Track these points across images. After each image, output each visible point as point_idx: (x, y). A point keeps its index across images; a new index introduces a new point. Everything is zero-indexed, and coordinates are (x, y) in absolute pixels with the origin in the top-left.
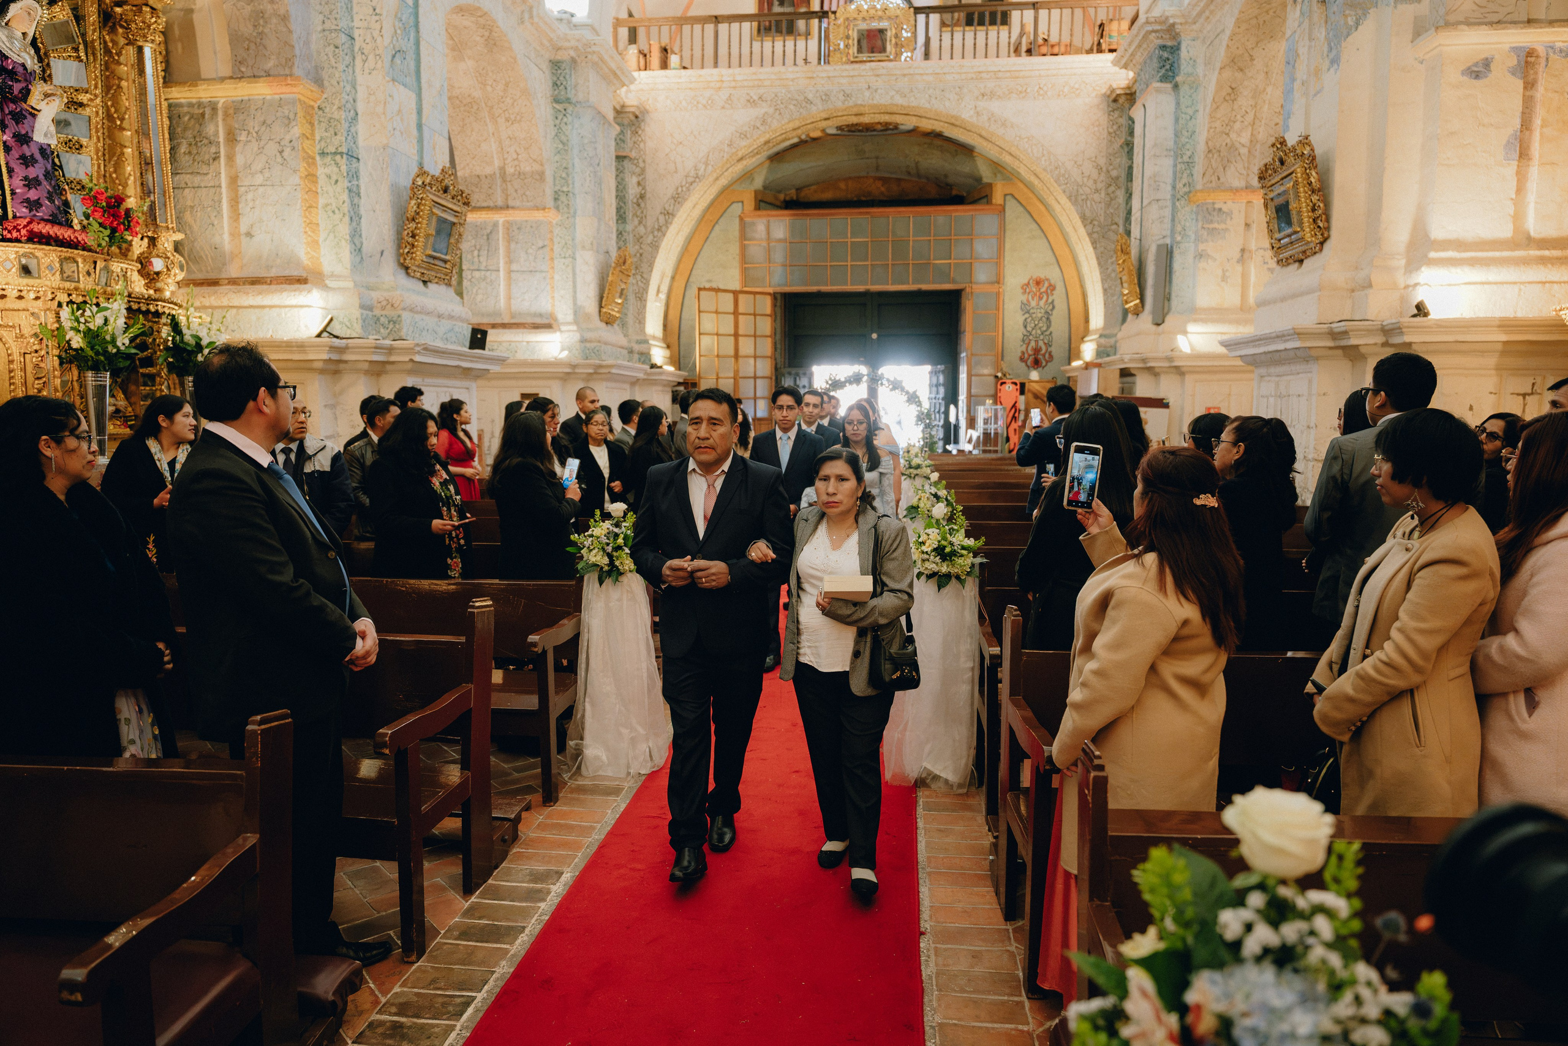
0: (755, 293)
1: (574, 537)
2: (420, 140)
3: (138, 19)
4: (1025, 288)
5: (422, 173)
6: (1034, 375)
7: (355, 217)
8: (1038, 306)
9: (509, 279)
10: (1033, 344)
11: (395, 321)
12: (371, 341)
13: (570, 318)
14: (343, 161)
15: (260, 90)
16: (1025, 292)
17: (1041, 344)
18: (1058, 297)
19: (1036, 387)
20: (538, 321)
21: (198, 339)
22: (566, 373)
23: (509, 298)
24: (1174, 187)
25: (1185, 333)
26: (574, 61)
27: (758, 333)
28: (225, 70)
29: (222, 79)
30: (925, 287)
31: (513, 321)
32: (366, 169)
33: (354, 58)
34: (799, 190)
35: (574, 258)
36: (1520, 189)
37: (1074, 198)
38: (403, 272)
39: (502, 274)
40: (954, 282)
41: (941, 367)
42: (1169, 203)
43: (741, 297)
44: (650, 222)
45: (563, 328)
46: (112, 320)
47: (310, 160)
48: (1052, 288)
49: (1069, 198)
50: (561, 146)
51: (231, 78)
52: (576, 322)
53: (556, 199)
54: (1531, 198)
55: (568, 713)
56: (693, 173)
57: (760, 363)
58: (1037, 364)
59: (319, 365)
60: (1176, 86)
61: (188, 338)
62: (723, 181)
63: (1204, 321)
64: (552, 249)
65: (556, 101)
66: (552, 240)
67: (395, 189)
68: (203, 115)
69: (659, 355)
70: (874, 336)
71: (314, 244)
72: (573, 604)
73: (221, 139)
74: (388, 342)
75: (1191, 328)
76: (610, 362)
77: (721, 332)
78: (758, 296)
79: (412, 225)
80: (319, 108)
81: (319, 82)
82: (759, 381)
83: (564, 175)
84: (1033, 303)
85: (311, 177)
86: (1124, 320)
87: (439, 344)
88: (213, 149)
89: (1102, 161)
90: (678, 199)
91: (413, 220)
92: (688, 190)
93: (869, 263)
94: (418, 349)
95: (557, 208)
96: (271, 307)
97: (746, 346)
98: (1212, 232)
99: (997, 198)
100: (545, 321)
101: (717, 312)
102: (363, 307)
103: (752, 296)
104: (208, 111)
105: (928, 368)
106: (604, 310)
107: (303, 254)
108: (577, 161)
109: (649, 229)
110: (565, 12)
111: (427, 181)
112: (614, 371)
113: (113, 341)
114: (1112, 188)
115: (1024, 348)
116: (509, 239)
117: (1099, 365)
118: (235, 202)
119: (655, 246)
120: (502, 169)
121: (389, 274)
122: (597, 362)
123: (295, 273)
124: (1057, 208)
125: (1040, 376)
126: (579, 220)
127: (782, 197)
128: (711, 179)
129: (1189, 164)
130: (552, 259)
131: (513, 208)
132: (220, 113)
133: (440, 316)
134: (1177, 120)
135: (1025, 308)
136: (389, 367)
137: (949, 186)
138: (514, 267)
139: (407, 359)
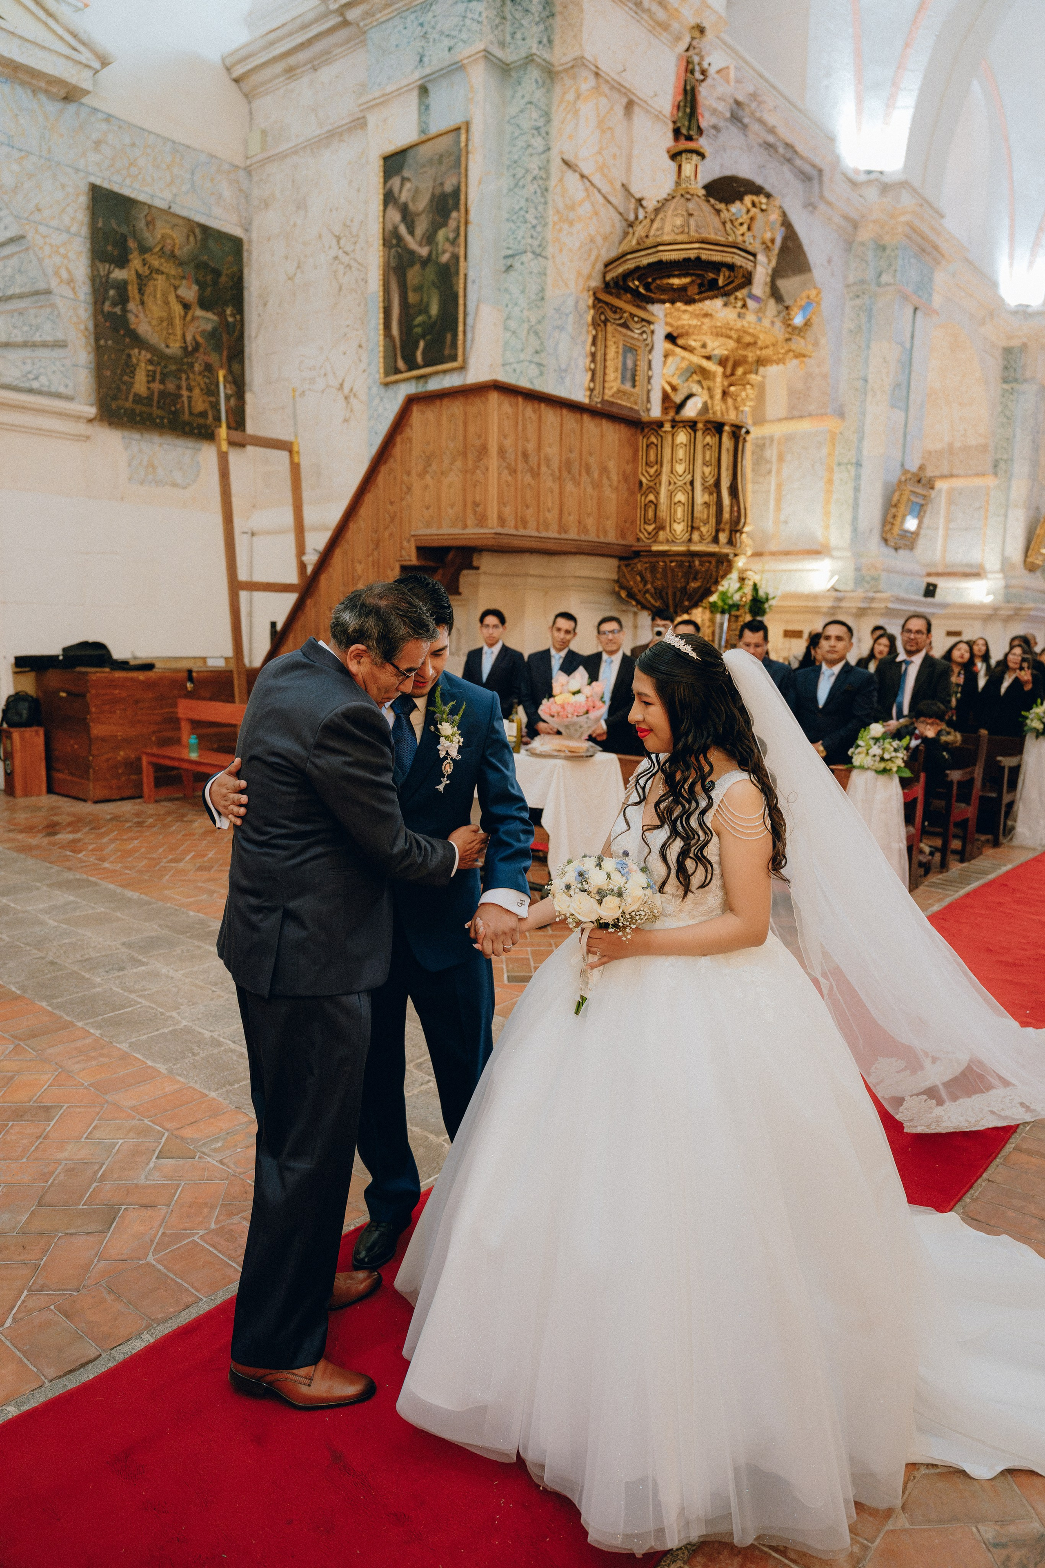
1: (1023, 713)
2: (904, 445)
3: (743, 394)
5: (905, 472)
7: (856, 506)
9: (946, 536)
11: (875, 579)
12: (860, 593)
13: (997, 567)
14: (852, 469)
15: (805, 426)
20: (968, 570)
21: (767, 594)
22: (990, 615)
23: (945, 550)
26: (1025, 345)
28: (783, 413)
29: (780, 420)
31: (947, 570)
32: (866, 472)
33: (866, 394)
35: (1006, 515)
38: (883, 544)
39: (941, 532)
45: (990, 576)
46: (732, 585)
47: (830, 470)
50: (1005, 420)
51: (786, 419)
52: (1002, 570)
53: (995, 466)
55: (1011, 805)
59: (825, 610)
61: (761, 593)
64: (987, 510)
65: (1005, 381)
66: (987, 502)
67: (886, 485)
68: (764, 445)
71: (827, 527)
72: (1018, 749)
73: (774, 459)
74: (871, 594)
76: (1031, 605)
79: (894, 510)
80: (841, 433)
81: (842, 415)
83: (1005, 445)
85: (830, 481)
87: (903, 595)
88: (768, 466)
91: (896, 506)
94: (892, 599)
95: (996, 474)
96: (796, 571)
100: (974, 570)
102: (858, 569)
104: (768, 442)
106: (1029, 560)
107: (819, 534)
108: (1018, 431)
110: (1021, 305)
111: (909, 476)
112: (1032, 613)
113: (732, 597)
116: (951, 502)
118: (778, 501)
120: (951, 445)
121: (874, 545)
122: (1018, 605)
123: (814, 547)
126: (1015, 484)
130: (986, 518)
131: (957, 476)
132: (775, 443)
133: (905, 574)
136: (870, 611)
138: (952, 525)
139: (882, 605)
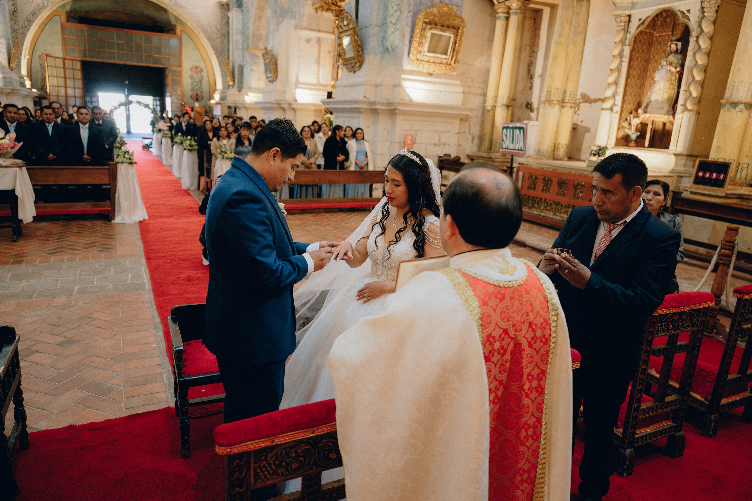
0: (72, 60)
4: (191, 69)
6: (197, 104)
8: (197, 77)
10: (195, 92)
16: (191, 71)
17: (199, 92)
18: (204, 74)
19: (198, 109)
24: (243, 45)
25: (247, 95)
27: (75, 77)
30: (151, 65)
34: (86, 13)
36: (318, 71)
37: (209, 39)
40: (162, 64)
41: (157, 98)
42: (241, 50)
43: (66, 61)
44: (20, 24)
48: (202, 70)
49: (208, 39)
54: (321, 74)
56: (41, 4)
57: (77, 90)
58: (197, 100)
60: (242, 11)
62: (54, 8)
63: (254, 92)
69: (28, 84)
70: (127, 82)
75: (250, 94)
76: (15, 87)
77: (58, 76)
78: (74, 61)
82: (77, 99)
84: (195, 76)
86: (229, 88)
89: (219, 27)
90: (35, 15)
92: (39, 11)
93: (125, 52)
97: (70, 83)
98: (255, 62)
99: (178, 31)
101: (55, 67)
103: (70, 61)
105: (152, 98)
106: (11, 65)
109: (20, 27)
114: (223, 38)
115: (192, 93)
117: (220, 104)
119: (24, 35)
124: (202, 41)
125: (199, 104)
127: (78, 15)
128: (50, 8)
129: (247, 38)
134: (243, 22)
135: (192, 77)
137: (157, 22)
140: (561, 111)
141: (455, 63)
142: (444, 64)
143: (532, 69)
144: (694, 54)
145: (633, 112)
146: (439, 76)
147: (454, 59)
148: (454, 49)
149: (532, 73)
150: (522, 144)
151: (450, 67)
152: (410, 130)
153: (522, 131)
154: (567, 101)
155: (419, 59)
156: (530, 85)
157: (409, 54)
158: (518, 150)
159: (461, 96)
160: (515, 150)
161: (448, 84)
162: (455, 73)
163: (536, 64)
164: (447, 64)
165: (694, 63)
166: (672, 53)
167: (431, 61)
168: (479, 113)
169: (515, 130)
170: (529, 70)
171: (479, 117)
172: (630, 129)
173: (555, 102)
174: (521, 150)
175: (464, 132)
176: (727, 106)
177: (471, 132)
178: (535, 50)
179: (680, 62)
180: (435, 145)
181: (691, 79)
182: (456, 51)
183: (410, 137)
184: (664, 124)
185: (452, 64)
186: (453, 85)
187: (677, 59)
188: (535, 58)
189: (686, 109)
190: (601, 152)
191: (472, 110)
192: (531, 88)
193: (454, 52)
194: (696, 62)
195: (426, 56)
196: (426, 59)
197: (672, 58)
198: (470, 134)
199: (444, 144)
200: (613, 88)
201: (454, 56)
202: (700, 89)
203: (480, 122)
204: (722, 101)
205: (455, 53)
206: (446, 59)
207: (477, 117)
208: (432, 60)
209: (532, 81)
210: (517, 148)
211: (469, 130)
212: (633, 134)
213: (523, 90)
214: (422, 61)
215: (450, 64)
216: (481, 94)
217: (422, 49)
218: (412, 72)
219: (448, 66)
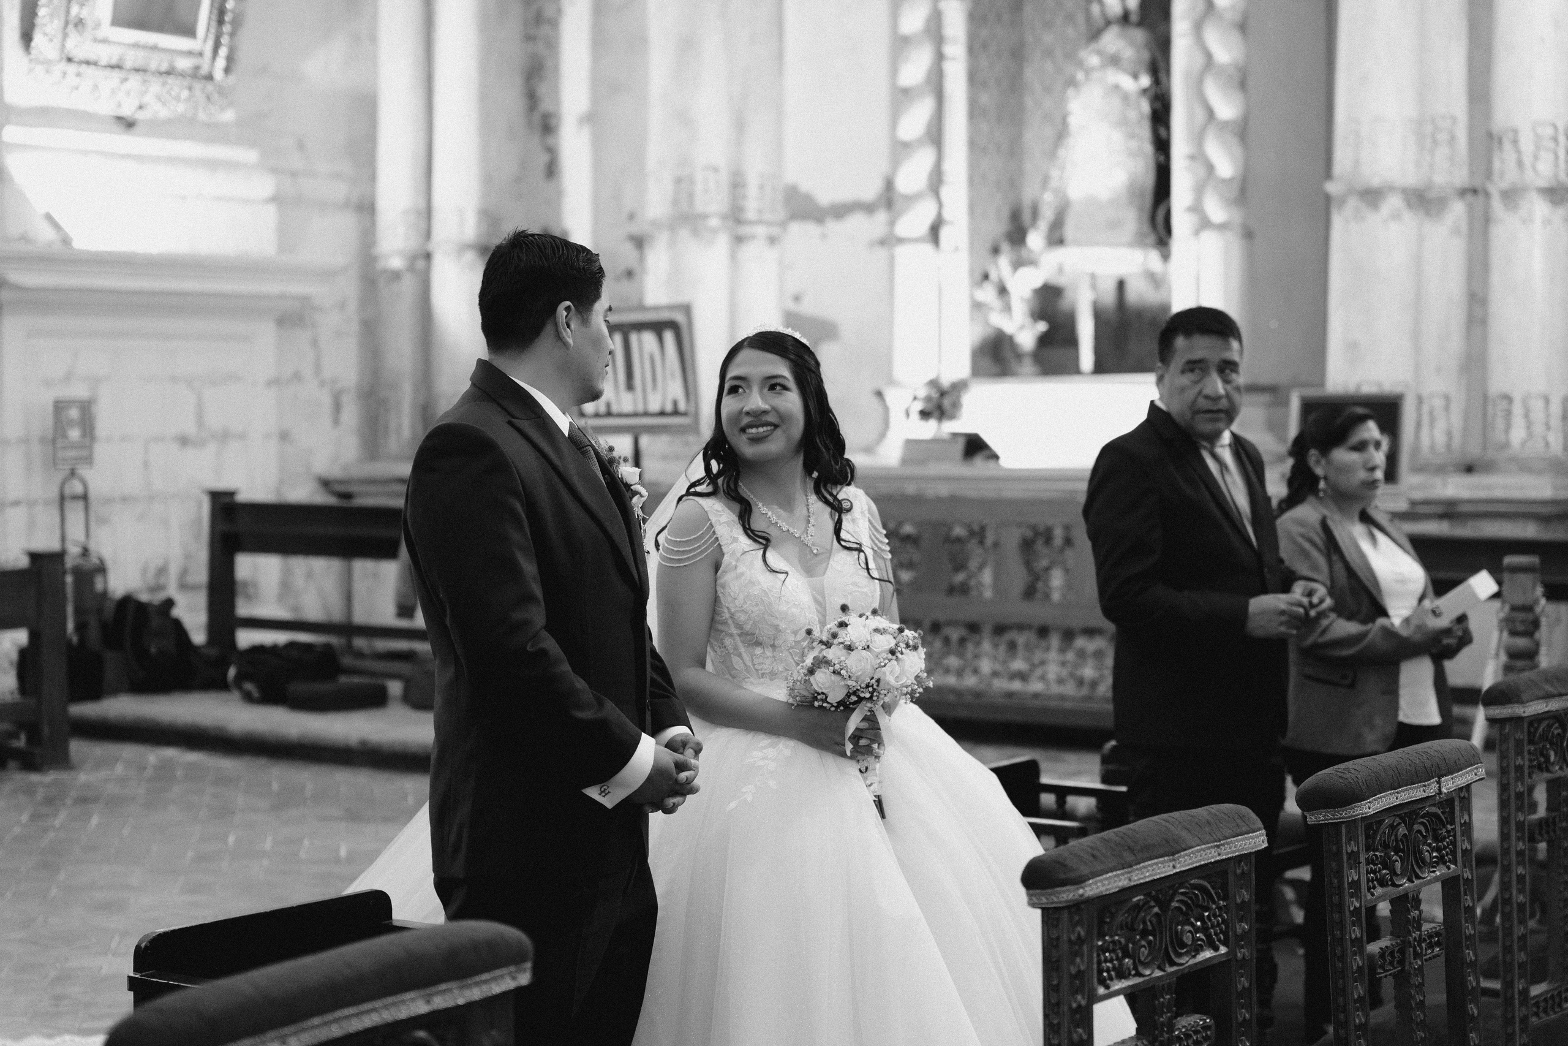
140: (733, 257)
141: (227, 70)
142: (182, 75)
143: (542, 89)
144: (1198, 28)
145: (1005, 247)
146: (163, 128)
147: (223, 52)
148: (222, 12)
149: (546, 106)
150: (675, 389)
151: (210, 87)
152: (68, 377)
153: (669, 336)
154: (751, 214)
155: (79, 54)
156: (544, 158)
157: (27, 37)
158: (662, 413)
159: (270, 213)
160: (646, 414)
161: (212, 165)
162: (228, 116)
163: (556, 68)
164: (195, 74)
165: (1199, 60)
166: (1108, 23)
167: (129, 64)
168: (349, 288)
169: (634, 337)
170: (532, 98)
171: (352, 306)
172: (1007, 308)
173: (714, 222)
174: (676, 413)
175: (297, 377)
176: (1353, 202)
177: (327, 374)
178: (549, 12)
179: (1146, 56)
180: (184, 441)
181: (1200, 116)
182: (228, 18)
183: (74, 413)
184: (1121, 285)
185: (219, 74)
186: (232, 166)
187: (1132, 43)
188: (553, 45)
189: (1205, 223)
190: (946, 403)
191: (327, 275)
192: (552, 170)
193: (221, 22)
194: (1209, 56)
195: (105, 41)
196: (106, 54)
197: (1113, 41)
198: (322, 384)
199: (224, 437)
200: (924, 159)
201: (225, 40)
202: (1238, 151)
203: (354, 327)
204: (1331, 188)
205: (227, 28)
206: (190, 53)
207: (342, 306)
208: (132, 58)
209: (550, 141)
210: (654, 406)
211: (318, 368)
212: (1022, 327)
213: (518, 180)
214: (88, 63)
215: (210, 77)
216: (347, 204)
217: (84, 13)
218: (45, 115)
219: (198, 86)
